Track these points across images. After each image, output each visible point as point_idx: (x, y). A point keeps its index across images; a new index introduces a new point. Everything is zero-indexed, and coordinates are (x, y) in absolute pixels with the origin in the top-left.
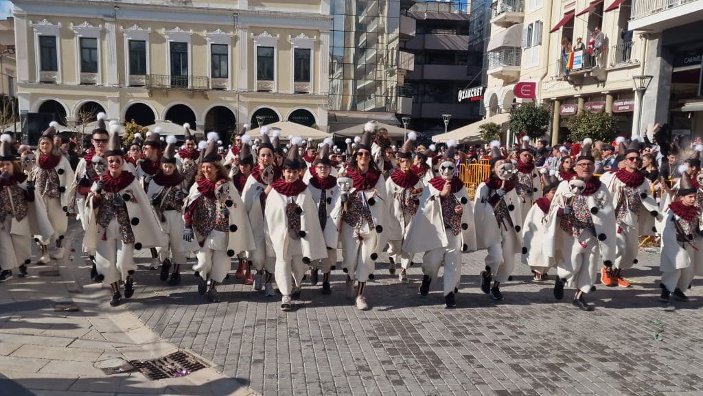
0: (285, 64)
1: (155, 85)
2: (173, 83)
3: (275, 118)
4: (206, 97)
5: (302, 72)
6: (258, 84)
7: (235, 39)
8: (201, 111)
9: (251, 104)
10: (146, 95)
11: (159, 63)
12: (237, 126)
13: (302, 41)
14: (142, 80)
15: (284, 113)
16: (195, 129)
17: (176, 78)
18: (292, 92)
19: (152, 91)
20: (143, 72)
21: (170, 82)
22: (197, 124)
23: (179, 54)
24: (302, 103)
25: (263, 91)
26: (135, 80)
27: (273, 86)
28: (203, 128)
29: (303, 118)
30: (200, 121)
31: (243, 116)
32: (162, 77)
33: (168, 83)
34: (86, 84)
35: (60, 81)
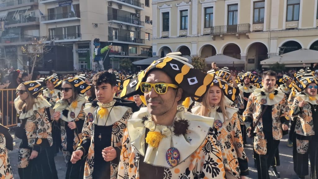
1: (216, 32)
2: (228, 30)
4: (248, 37)
6: (286, 25)
8: (244, 46)
9: (280, 39)
12: (269, 55)
16: (240, 58)
18: (314, 27)
19: (215, 37)
21: (226, 29)
22: (241, 55)
23: (233, 12)
25: (289, 29)
26: (206, 31)
28: (245, 57)
30: (244, 52)
31: (274, 48)
32: (220, 27)
34: (182, 36)
35: (170, 36)
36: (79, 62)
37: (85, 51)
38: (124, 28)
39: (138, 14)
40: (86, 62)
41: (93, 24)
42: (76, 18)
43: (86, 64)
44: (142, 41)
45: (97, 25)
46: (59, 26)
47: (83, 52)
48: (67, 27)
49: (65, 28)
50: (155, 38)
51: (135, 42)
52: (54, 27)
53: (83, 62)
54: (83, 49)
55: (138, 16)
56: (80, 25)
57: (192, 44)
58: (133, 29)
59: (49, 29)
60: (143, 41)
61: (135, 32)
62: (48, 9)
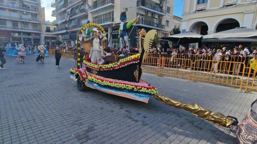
34: (227, 6)
35: (208, 8)
36: (113, 43)
37: (116, 32)
38: (150, 15)
39: (161, 4)
40: (118, 43)
41: (124, 8)
42: (111, 4)
43: (118, 44)
44: (162, 26)
45: (127, 9)
46: (99, 14)
47: (115, 33)
48: (105, 14)
49: (103, 15)
50: (187, 13)
51: (158, 27)
52: (96, 15)
53: (115, 43)
54: (115, 31)
55: (161, 6)
56: (114, 11)
57: (245, 14)
58: (156, 17)
59: (94, 17)
60: (164, 27)
61: (158, 20)
62: (94, 2)
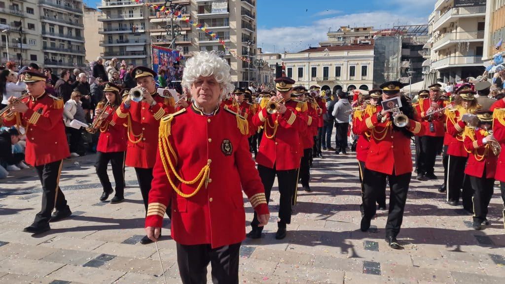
0: (358, 71)
1: (318, 80)
2: (324, 79)
3: (355, 88)
4: (333, 83)
5: (364, 73)
6: (350, 78)
7: (343, 65)
8: (332, 87)
9: (347, 84)
10: (316, 83)
11: (320, 74)
13: (364, 63)
14: (314, 79)
15: (358, 86)
17: (325, 78)
18: (361, 79)
19: (318, 82)
20: (315, 76)
23: (326, 70)
24: (364, 83)
25: (351, 80)
27: (354, 78)
29: (364, 87)
31: (345, 88)
32: (321, 78)
33: (322, 79)
